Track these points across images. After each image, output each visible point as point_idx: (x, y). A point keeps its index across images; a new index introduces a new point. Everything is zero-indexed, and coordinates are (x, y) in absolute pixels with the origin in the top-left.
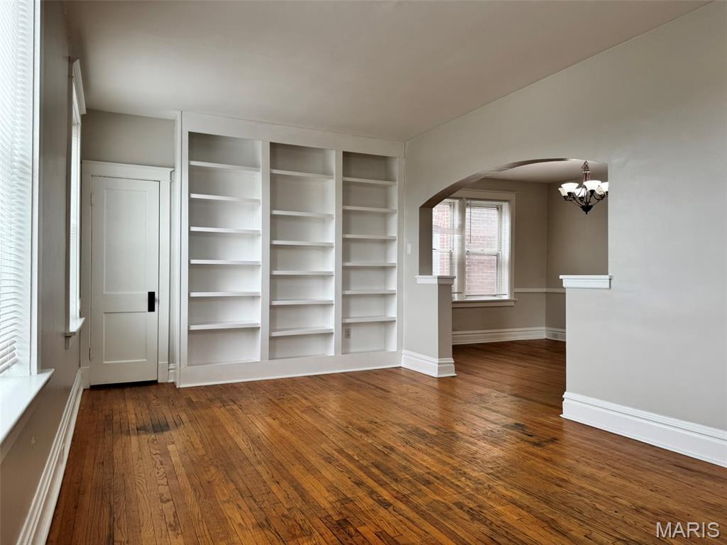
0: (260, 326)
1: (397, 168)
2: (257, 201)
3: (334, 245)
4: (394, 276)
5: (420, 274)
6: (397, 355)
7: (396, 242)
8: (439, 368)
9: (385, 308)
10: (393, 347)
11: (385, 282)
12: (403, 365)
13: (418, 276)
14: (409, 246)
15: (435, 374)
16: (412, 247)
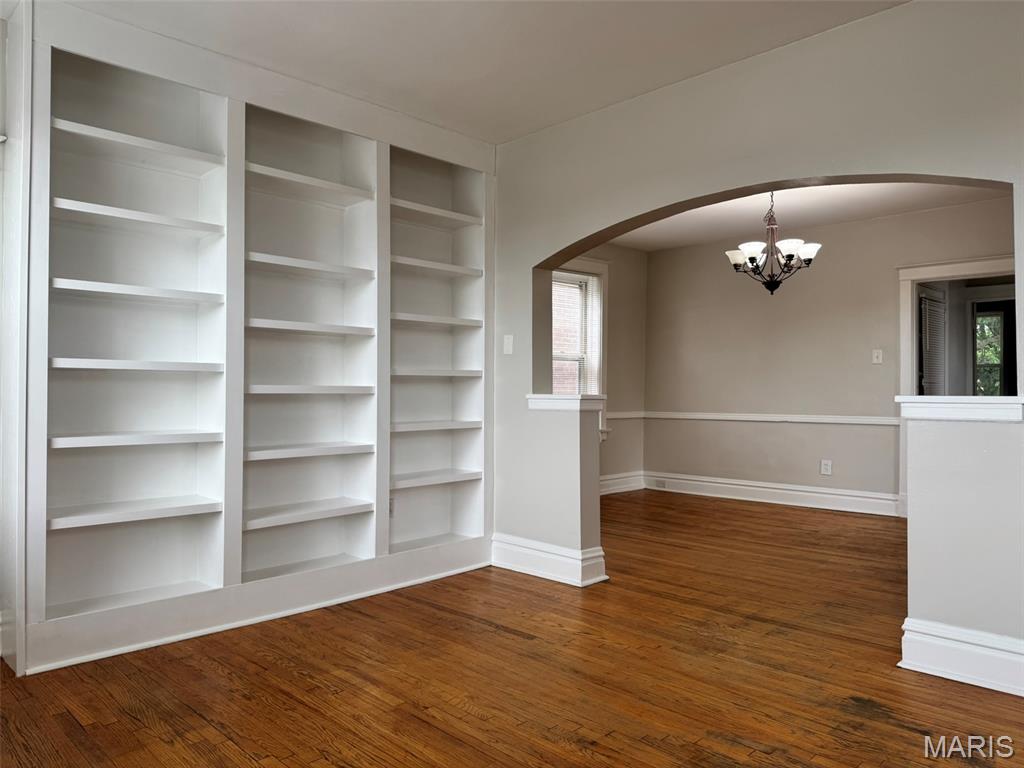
0: (223, 509)
1: (481, 192)
2: (216, 229)
3: (376, 332)
4: (477, 393)
5: (534, 393)
6: (482, 544)
7: (483, 330)
8: (583, 567)
9: (455, 454)
10: (473, 526)
11: (454, 406)
12: (495, 560)
13: (530, 395)
14: (509, 340)
15: (576, 580)
16: (516, 342)
